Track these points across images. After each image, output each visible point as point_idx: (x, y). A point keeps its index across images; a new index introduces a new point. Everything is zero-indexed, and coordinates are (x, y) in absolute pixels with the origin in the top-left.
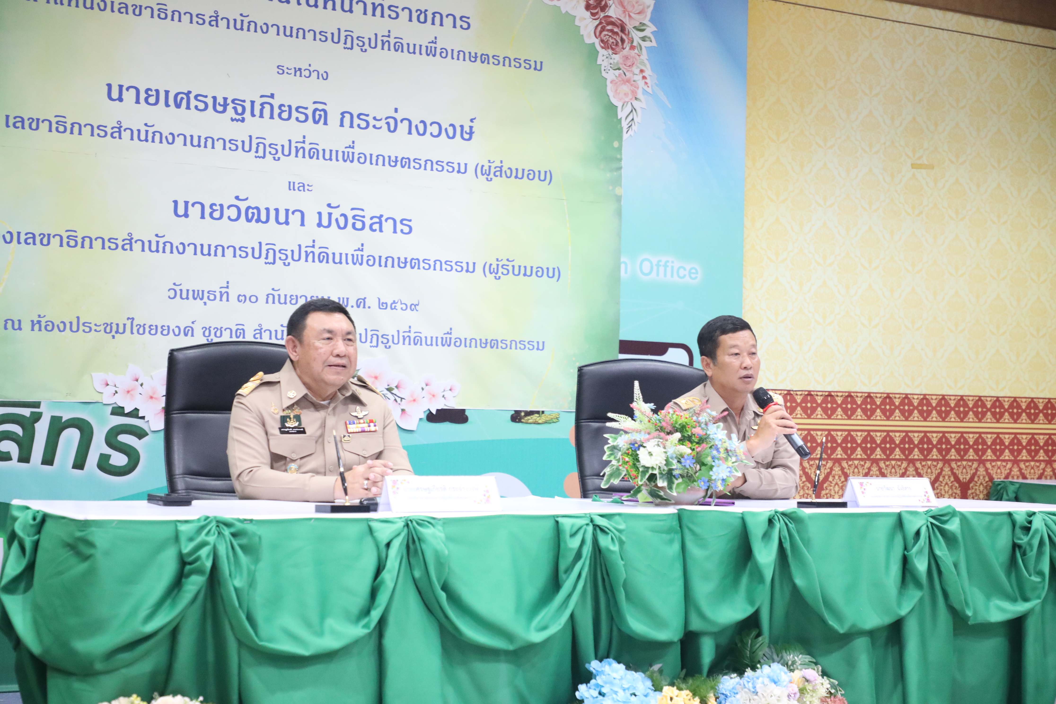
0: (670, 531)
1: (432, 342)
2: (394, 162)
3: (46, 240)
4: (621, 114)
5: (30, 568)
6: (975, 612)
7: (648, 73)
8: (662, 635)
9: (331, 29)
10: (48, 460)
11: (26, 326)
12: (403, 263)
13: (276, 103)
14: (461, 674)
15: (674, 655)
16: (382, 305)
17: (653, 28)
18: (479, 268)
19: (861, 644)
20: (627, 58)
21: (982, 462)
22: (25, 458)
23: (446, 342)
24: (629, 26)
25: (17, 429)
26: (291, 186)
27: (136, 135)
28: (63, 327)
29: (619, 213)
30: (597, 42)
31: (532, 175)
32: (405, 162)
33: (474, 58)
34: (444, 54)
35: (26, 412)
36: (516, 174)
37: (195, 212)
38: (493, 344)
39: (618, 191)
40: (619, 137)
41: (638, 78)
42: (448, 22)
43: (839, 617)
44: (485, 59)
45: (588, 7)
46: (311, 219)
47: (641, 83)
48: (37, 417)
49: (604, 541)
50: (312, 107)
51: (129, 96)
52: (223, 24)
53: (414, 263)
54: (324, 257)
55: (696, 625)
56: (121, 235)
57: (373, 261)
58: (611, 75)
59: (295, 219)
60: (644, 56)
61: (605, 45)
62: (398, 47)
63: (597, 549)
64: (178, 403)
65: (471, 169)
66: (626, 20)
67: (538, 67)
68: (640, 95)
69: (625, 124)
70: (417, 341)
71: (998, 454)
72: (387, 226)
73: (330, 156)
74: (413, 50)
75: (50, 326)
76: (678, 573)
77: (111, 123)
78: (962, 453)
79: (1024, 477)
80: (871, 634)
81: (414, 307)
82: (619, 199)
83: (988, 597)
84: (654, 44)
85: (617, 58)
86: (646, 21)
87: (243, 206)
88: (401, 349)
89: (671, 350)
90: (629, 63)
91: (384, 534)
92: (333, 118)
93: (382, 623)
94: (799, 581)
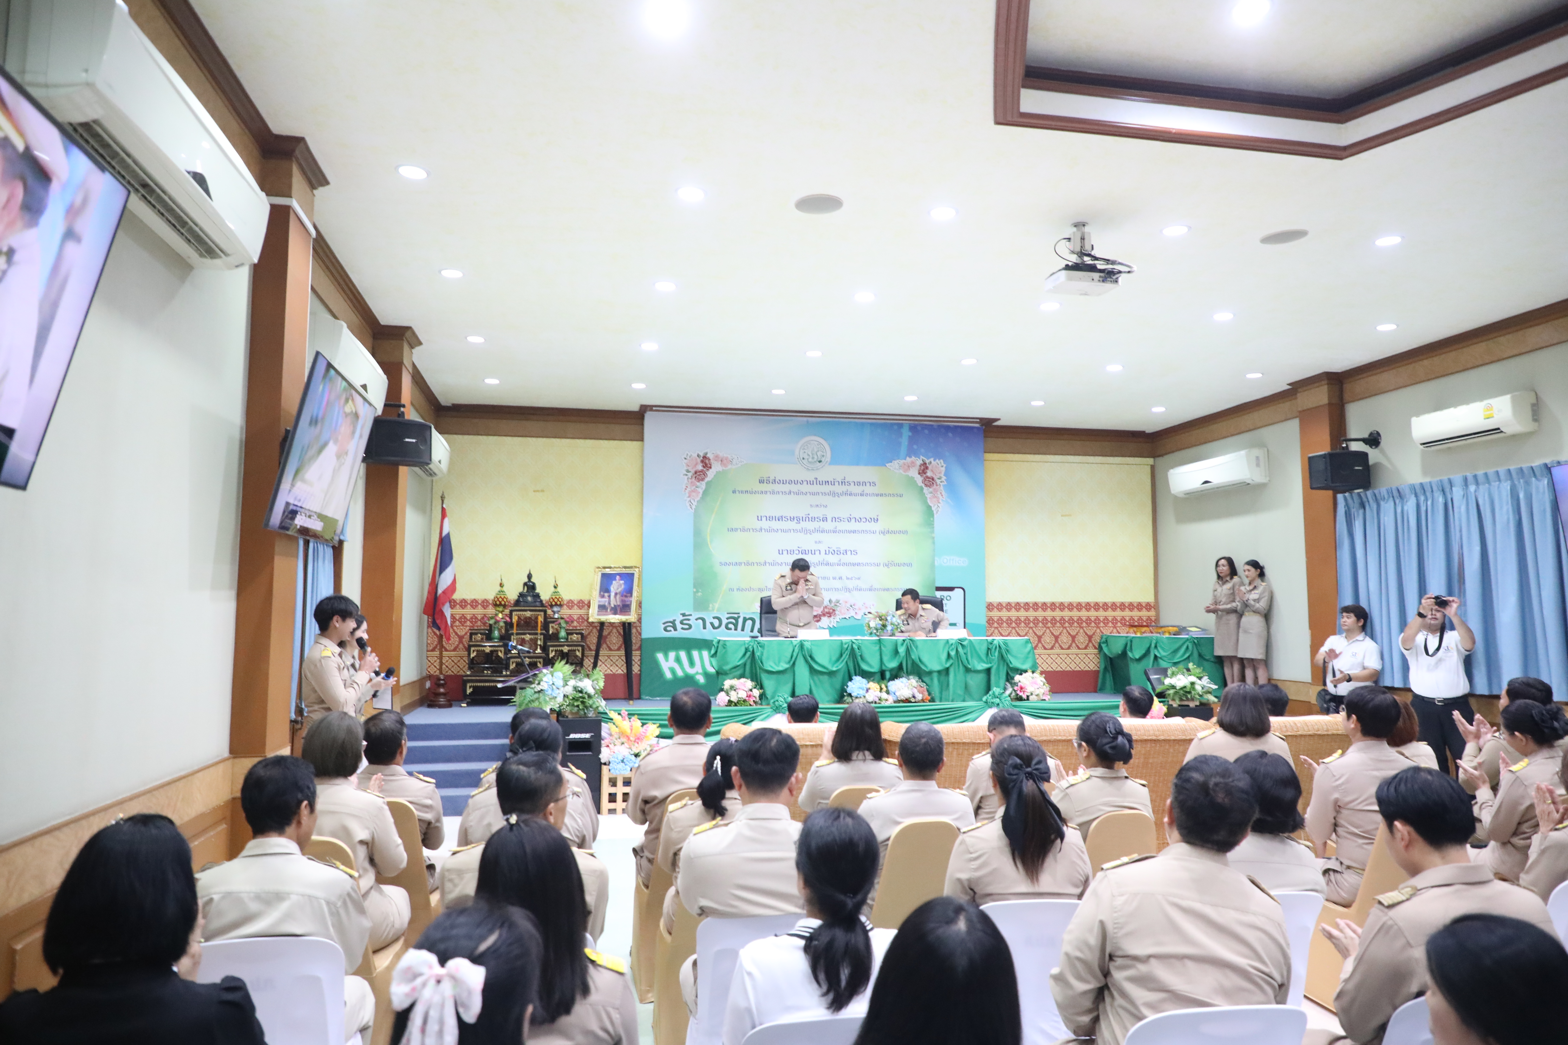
0: (876, 643)
1: (865, 590)
2: (850, 532)
3: (740, 564)
4: (933, 509)
5: (716, 652)
6: (974, 667)
7: (943, 493)
8: (872, 670)
9: (827, 491)
10: (743, 630)
11: (735, 590)
12: (854, 565)
13: (810, 517)
14: (816, 678)
15: (878, 676)
16: (848, 578)
17: (945, 478)
18: (882, 565)
19: (935, 675)
20: (934, 489)
21: (1098, 627)
22: (736, 629)
23: (870, 590)
24: (935, 478)
25: (733, 621)
26: (816, 542)
27: (767, 531)
28: (746, 590)
29: (934, 543)
30: (923, 485)
31: (900, 532)
32: (854, 532)
33: (877, 495)
34: (867, 495)
35: (736, 616)
36: (894, 532)
37: (785, 553)
38: (888, 590)
39: (933, 535)
40: (933, 515)
41: (940, 496)
42: (868, 484)
43: (926, 666)
44: (881, 495)
45: (919, 473)
46: (823, 552)
47: (941, 497)
48: (739, 617)
49: (854, 646)
50: (822, 517)
51: (764, 519)
52: (792, 494)
53: (858, 564)
54: (827, 564)
55: (884, 668)
56: (762, 561)
57: (845, 564)
58: (928, 496)
59: (817, 553)
60: (942, 488)
61: (926, 485)
62: (851, 494)
63: (852, 649)
64: (763, 612)
65: (878, 532)
66: (934, 476)
67: (901, 496)
68: (940, 501)
69: (935, 512)
70: (860, 590)
71: (1106, 624)
72: (849, 553)
73: (828, 532)
74: (855, 495)
75: (742, 590)
76: (878, 654)
77: (758, 528)
78: (1088, 624)
79: (1119, 633)
80: (939, 672)
81: (859, 579)
82: (933, 538)
83: (979, 663)
84: (945, 483)
85: (931, 490)
86: (942, 476)
87: (800, 550)
88: (855, 593)
89: (956, 589)
90: (936, 491)
91: (795, 643)
92: (829, 519)
93: (794, 664)
94: (913, 657)
